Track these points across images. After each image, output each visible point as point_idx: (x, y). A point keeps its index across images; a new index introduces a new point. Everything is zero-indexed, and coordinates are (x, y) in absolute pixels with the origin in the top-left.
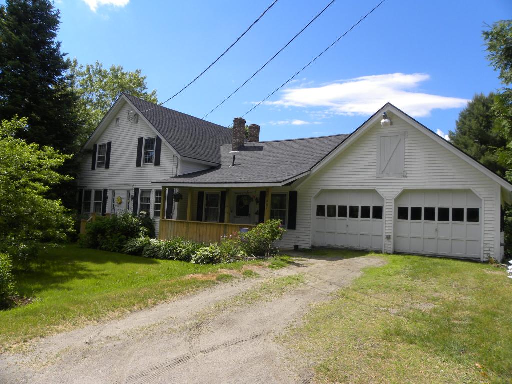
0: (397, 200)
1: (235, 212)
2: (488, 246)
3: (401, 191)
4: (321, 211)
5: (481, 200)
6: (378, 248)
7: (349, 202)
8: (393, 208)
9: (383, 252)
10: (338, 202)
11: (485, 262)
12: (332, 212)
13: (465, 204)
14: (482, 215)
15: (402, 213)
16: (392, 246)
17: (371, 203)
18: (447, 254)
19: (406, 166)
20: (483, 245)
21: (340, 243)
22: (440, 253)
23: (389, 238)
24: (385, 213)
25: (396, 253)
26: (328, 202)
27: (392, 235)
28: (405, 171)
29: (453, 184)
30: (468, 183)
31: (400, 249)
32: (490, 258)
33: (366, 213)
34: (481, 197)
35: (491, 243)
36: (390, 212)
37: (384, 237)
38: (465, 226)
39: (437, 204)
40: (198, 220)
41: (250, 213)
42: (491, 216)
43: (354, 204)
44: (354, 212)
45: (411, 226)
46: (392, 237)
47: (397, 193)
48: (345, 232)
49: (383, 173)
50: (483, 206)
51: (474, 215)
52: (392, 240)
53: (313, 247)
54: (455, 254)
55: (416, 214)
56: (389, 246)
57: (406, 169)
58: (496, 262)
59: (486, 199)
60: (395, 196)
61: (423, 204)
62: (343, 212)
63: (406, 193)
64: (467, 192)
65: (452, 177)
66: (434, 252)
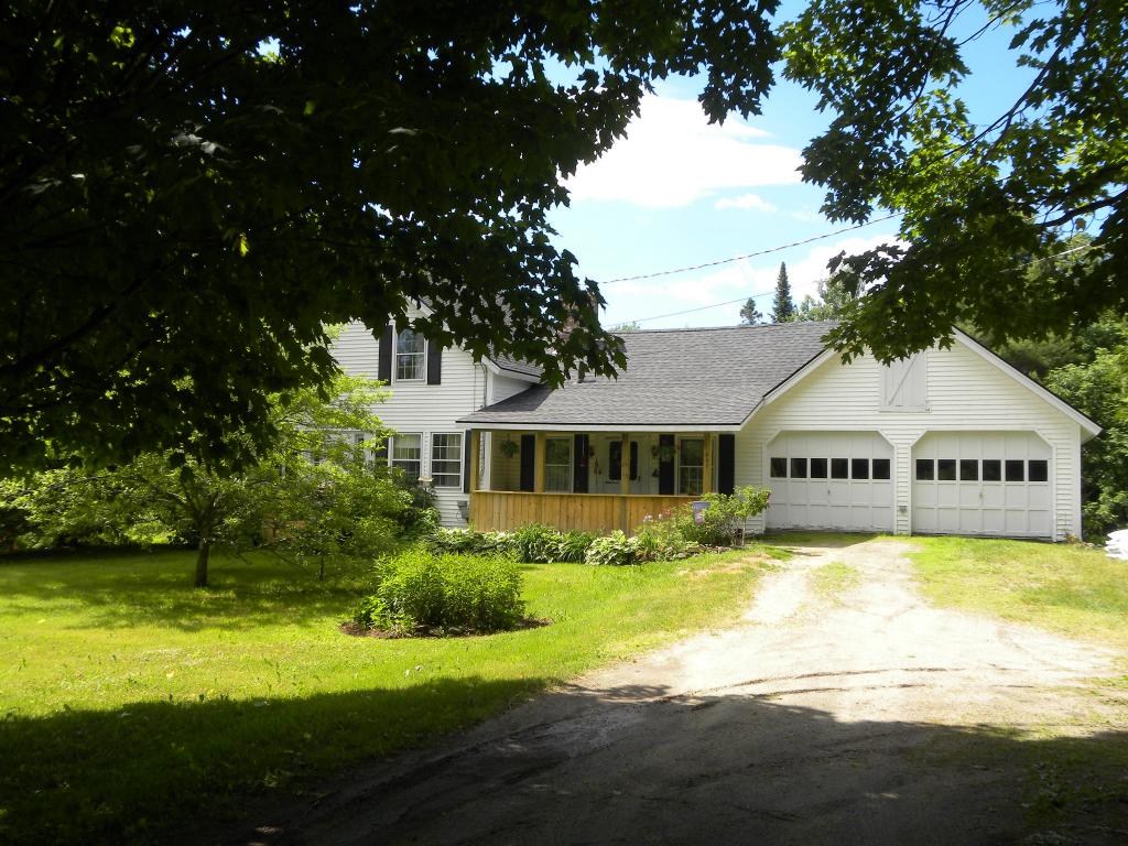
0: (915, 448)
1: (608, 473)
2: (1063, 517)
3: (921, 433)
4: (778, 468)
5: (1051, 448)
6: (885, 527)
7: (830, 452)
8: (909, 460)
9: (895, 533)
10: (810, 452)
11: (1059, 542)
12: (799, 468)
13: (1025, 454)
14: (1052, 471)
15: (923, 469)
16: (909, 523)
17: (870, 453)
18: (998, 531)
19: (929, 394)
20: (1055, 517)
21: (815, 520)
22: (987, 531)
23: (903, 510)
24: (894, 469)
25: (914, 534)
26: (791, 452)
27: (909, 505)
28: (927, 402)
29: (1006, 422)
30: (1030, 422)
31: (922, 527)
32: (1067, 535)
33: (860, 469)
34: (1050, 443)
35: (1068, 512)
36: (903, 469)
37: (896, 509)
38: (1026, 487)
39: (980, 453)
40: (522, 489)
41: (638, 474)
42: (1067, 472)
43: (840, 456)
44: (840, 469)
45: (939, 491)
46: (909, 509)
47: (915, 437)
48: (824, 502)
49: (891, 405)
50: (1054, 456)
51: (1039, 471)
52: (909, 513)
53: (768, 530)
54: (1011, 532)
55: (947, 469)
56: (905, 522)
57: (930, 398)
58: (1077, 540)
59: (1059, 447)
60: (912, 442)
61: (958, 453)
62: (819, 468)
63: (929, 436)
64: (1029, 435)
65: (1004, 412)
66: (978, 531)
